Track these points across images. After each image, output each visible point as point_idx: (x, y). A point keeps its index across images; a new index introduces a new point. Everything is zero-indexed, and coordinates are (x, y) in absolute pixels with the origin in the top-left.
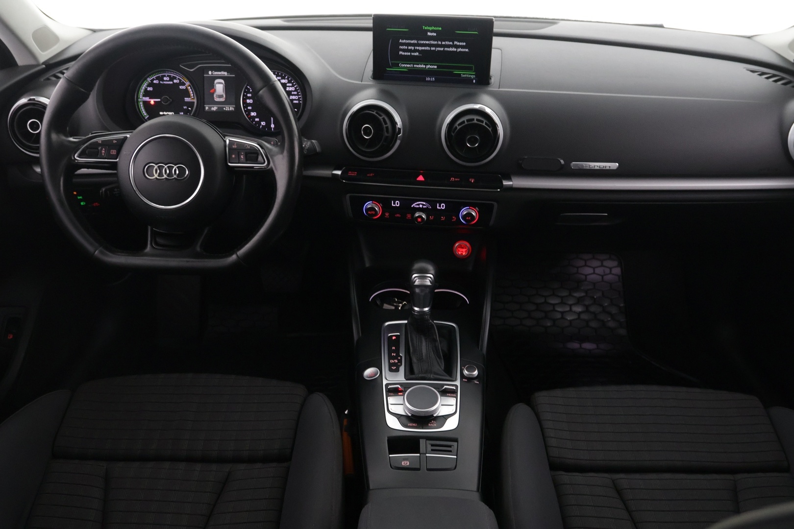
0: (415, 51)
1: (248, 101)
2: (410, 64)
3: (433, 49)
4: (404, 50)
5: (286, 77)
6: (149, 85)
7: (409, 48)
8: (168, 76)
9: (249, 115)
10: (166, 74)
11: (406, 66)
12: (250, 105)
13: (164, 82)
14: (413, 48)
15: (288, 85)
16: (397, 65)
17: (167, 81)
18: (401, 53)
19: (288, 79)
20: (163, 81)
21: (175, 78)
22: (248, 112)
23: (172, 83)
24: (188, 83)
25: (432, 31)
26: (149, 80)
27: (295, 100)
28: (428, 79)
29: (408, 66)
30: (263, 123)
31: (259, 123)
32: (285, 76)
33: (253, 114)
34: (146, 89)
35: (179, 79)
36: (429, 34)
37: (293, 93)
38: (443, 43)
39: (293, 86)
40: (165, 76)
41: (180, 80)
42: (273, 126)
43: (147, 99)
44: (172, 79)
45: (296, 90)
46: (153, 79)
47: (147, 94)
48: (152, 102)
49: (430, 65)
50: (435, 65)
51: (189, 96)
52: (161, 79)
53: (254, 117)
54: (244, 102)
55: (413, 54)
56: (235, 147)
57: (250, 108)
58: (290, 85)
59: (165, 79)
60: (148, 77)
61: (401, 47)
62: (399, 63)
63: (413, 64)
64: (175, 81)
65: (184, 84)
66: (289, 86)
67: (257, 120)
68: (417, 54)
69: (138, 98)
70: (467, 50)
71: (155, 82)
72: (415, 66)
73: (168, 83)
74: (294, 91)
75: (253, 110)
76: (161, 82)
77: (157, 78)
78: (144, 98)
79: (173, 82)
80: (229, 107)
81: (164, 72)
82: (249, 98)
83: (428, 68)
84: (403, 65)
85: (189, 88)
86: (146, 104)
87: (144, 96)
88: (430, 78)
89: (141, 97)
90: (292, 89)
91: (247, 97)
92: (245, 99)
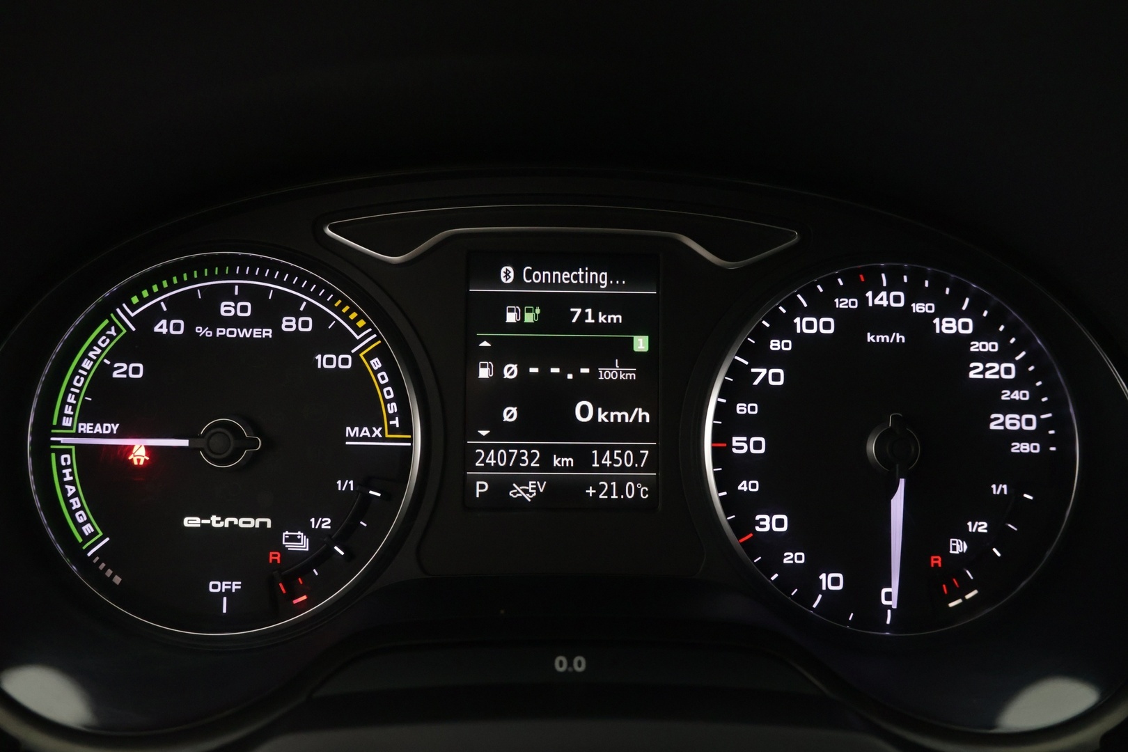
1: (740, 445)
5: (966, 303)
6: (119, 353)
8: (246, 293)
9: (744, 524)
10: (237, 283)
12: (747, 466)
13: (221, 332)
15: (976, 346)
17: (235, 322)
19: (974, 311)
20: (216, 321)
21: (292, 307)
22: (743, 507)
23: (268, 333)
24: (366, 340)
26: (126, 316)
27: (1022, 436)
30: (832, 581)
31: (806, 577)
32: (956, 297)
33: (767, 523)
34: (103, 372)
35: (311, 310)
37: (1006, 395)
39: (1005, 355)
40: (226, 293)
41: (321, 319)
42: (891, 595)
43: (103, 434)
44: (268, 310)
45: (1023, 380)
46: (154, 315)
47: (106, 400)
48: (139, 450)
51: (373, 417)
52: (199, 309)
53: (775, 544)
54: (720, 455)
57: (748, 486)
58: (991, 346)
59: (227, 309)
60: (122, 297)
64: (289, 324)
65: (342, 342)
66: (985, 357)
67: (795, 558)
69: (45, 428)
71: (161, 327)
73: (245, 333)
74: (1011, 385)
75: (767, 502)
76: (202, 331)
77: (177, 308)
78: (86, 428)
79: (276, 327)
80: (621, 484)
81: (227, 265)
82: (747, 427)
85: (376, 363)
86: (99, 465)
87: (87, 414)
89: (67, 422)
90: (997, 371)
91: (728, 425)
92: (720, 435)
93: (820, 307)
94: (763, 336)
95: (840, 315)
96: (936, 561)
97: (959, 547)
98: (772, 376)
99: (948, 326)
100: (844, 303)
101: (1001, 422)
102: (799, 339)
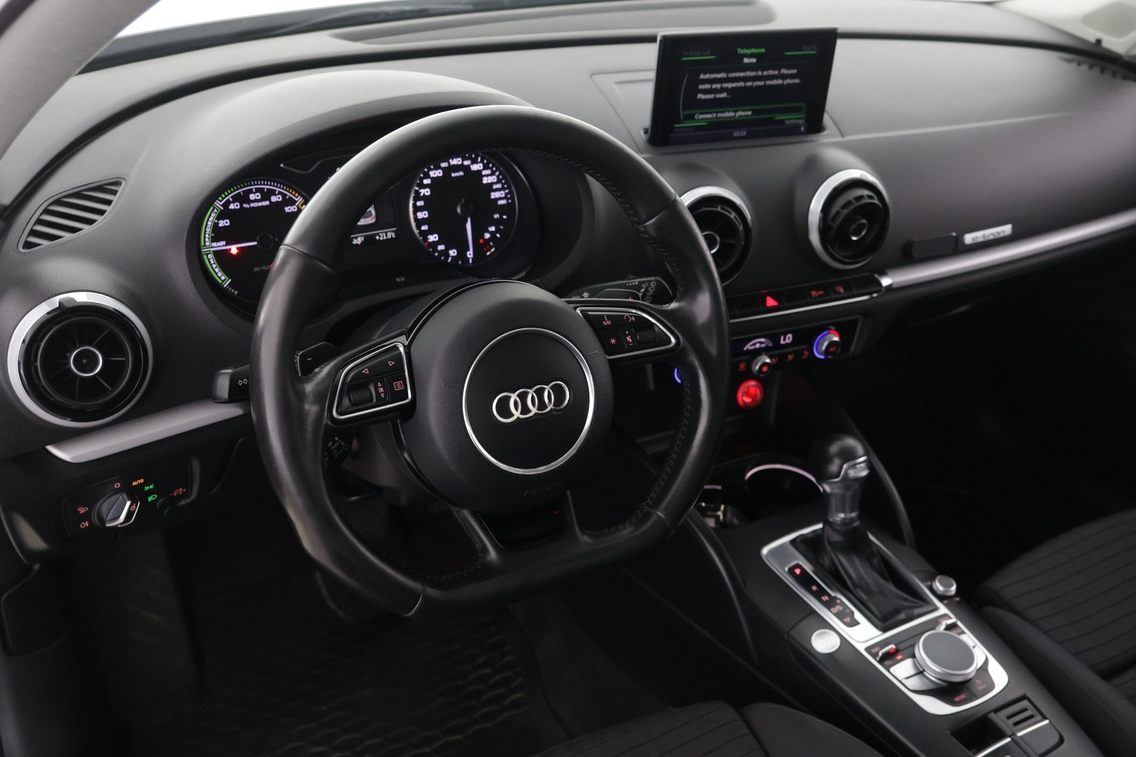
0: (722, 90)
1: (421, 215)
2: (711, 113)
3: (749, 84)
4: (705, 92)
5: (479, 159)
6: (221, 216)
7: (714, 86)
8: (258, 190)
9: (426, 239)
10: (253, 187)
11: (705, 116)
12: (422, 222)
13: (252, 205)
14: (718, 86)
15: (484, 173)
16: (691, 117)
17: (256, 201)
18: (700, 96)
19: (482, 161)
20: (250, 202)
21: (273, 193)
22: (424, 235)
23: (267, 203)
24: (299, 200)
25: (750, 56)
26: (219, 204)
27: (501, 199)
28: (736, 134)
29: (709, 116)
30: (453, 253)
31: (445, 253)
32: (476, 158)
33: (433, 238)
34: (216, 225)
35: (280, 193)
36: (746, 60)
37: (495, 187)
38: (765, 73)
39: (493, 174)
40: (251, 191)
41: (284, 195)
42: (470, 254)
43: (220, 245)
44: (266, 195)
45: (499, 181)
46: (228, 203)
47: (218, 234)
48: (234, 250)
49: (743, 111)
50: (749, 110)
52: (243, 198)
53: (435, 244)
54: (416, 218)
55: (718, 96)
56: (609, 323)
57: (425, 228)
58: (488, 172)
59: (252, 197)
60: (216, 198)
61: (701, 87)
62: (694, 114)
63: (717, 113)
64: (274, 199)
65: (292, 202)
66: (487, 176)
67: (441, 247)
68: (724, 95)
69: (202, 247)
70: (797, 81)
71: (232, 207)
72: (719, 115)
73: (260, 204)
74: (496, 183)
75: (430, 232)
76: (245, 206)
77: (236, 199)
78: (214, 244)
79: (270, 200)
80: (386, 233)
81: (248, 182)
82: (422, 209)
83: (739, 116)
84: (701, 117)
86: (222, 257)
87: (214, 240)
88: (740, 132)
89: (207, 244)
90: (492, 179)
91: (416, 209)
92: (415, 213)
93: (437, 167)
94: (422, 179)
95: (444, 169)
96: (481, 241)
97: (487, 236)
98: (426, 192)
99: (475, 167)
100: (444, 165)
101: (494, 195)
102: (433, 179)
